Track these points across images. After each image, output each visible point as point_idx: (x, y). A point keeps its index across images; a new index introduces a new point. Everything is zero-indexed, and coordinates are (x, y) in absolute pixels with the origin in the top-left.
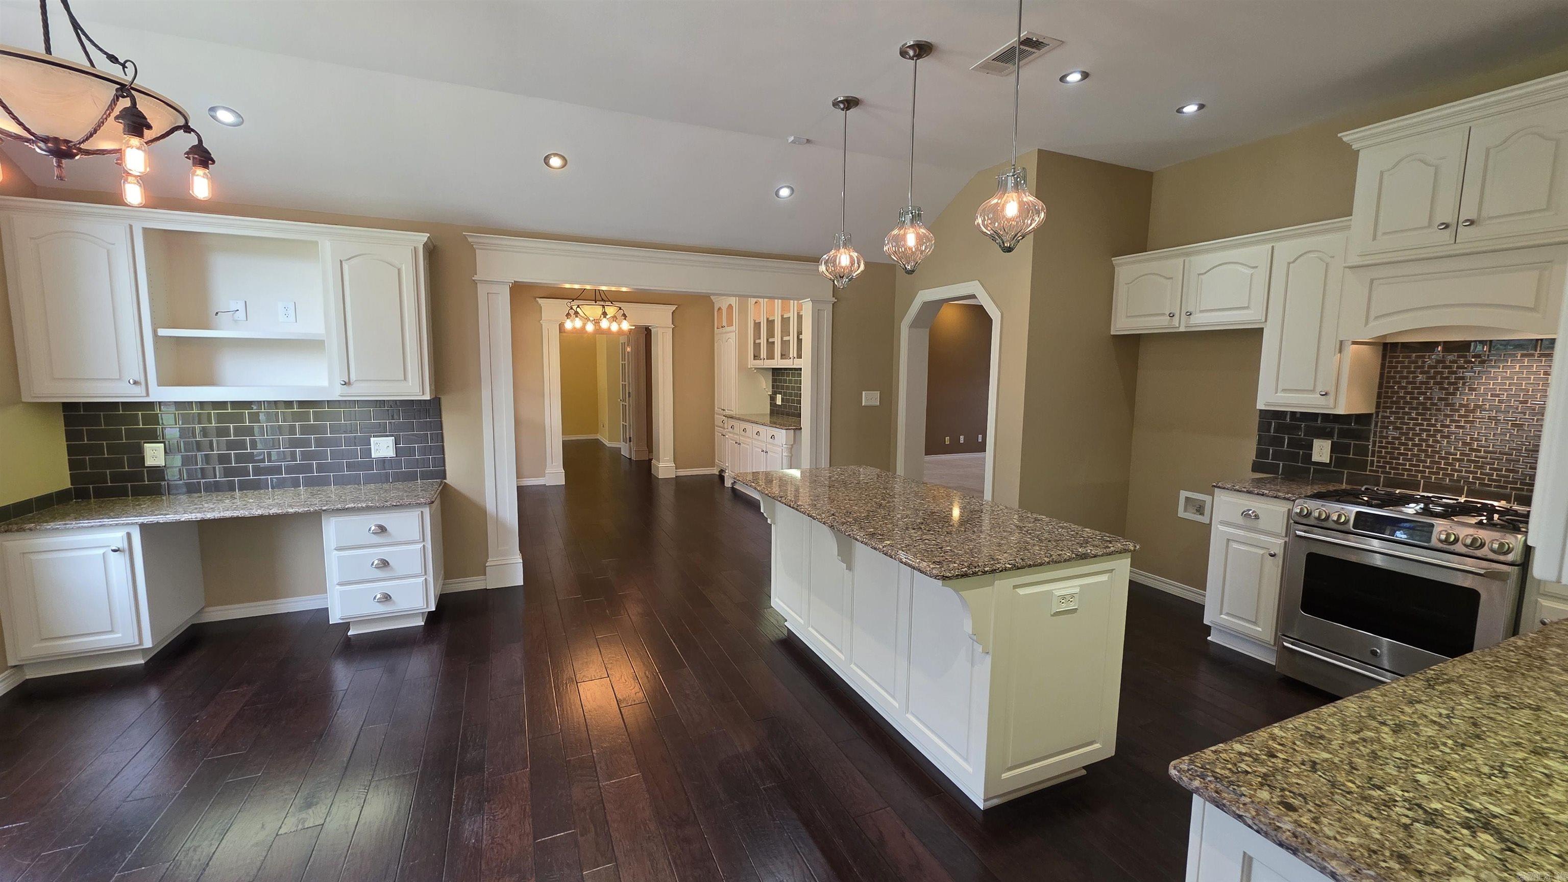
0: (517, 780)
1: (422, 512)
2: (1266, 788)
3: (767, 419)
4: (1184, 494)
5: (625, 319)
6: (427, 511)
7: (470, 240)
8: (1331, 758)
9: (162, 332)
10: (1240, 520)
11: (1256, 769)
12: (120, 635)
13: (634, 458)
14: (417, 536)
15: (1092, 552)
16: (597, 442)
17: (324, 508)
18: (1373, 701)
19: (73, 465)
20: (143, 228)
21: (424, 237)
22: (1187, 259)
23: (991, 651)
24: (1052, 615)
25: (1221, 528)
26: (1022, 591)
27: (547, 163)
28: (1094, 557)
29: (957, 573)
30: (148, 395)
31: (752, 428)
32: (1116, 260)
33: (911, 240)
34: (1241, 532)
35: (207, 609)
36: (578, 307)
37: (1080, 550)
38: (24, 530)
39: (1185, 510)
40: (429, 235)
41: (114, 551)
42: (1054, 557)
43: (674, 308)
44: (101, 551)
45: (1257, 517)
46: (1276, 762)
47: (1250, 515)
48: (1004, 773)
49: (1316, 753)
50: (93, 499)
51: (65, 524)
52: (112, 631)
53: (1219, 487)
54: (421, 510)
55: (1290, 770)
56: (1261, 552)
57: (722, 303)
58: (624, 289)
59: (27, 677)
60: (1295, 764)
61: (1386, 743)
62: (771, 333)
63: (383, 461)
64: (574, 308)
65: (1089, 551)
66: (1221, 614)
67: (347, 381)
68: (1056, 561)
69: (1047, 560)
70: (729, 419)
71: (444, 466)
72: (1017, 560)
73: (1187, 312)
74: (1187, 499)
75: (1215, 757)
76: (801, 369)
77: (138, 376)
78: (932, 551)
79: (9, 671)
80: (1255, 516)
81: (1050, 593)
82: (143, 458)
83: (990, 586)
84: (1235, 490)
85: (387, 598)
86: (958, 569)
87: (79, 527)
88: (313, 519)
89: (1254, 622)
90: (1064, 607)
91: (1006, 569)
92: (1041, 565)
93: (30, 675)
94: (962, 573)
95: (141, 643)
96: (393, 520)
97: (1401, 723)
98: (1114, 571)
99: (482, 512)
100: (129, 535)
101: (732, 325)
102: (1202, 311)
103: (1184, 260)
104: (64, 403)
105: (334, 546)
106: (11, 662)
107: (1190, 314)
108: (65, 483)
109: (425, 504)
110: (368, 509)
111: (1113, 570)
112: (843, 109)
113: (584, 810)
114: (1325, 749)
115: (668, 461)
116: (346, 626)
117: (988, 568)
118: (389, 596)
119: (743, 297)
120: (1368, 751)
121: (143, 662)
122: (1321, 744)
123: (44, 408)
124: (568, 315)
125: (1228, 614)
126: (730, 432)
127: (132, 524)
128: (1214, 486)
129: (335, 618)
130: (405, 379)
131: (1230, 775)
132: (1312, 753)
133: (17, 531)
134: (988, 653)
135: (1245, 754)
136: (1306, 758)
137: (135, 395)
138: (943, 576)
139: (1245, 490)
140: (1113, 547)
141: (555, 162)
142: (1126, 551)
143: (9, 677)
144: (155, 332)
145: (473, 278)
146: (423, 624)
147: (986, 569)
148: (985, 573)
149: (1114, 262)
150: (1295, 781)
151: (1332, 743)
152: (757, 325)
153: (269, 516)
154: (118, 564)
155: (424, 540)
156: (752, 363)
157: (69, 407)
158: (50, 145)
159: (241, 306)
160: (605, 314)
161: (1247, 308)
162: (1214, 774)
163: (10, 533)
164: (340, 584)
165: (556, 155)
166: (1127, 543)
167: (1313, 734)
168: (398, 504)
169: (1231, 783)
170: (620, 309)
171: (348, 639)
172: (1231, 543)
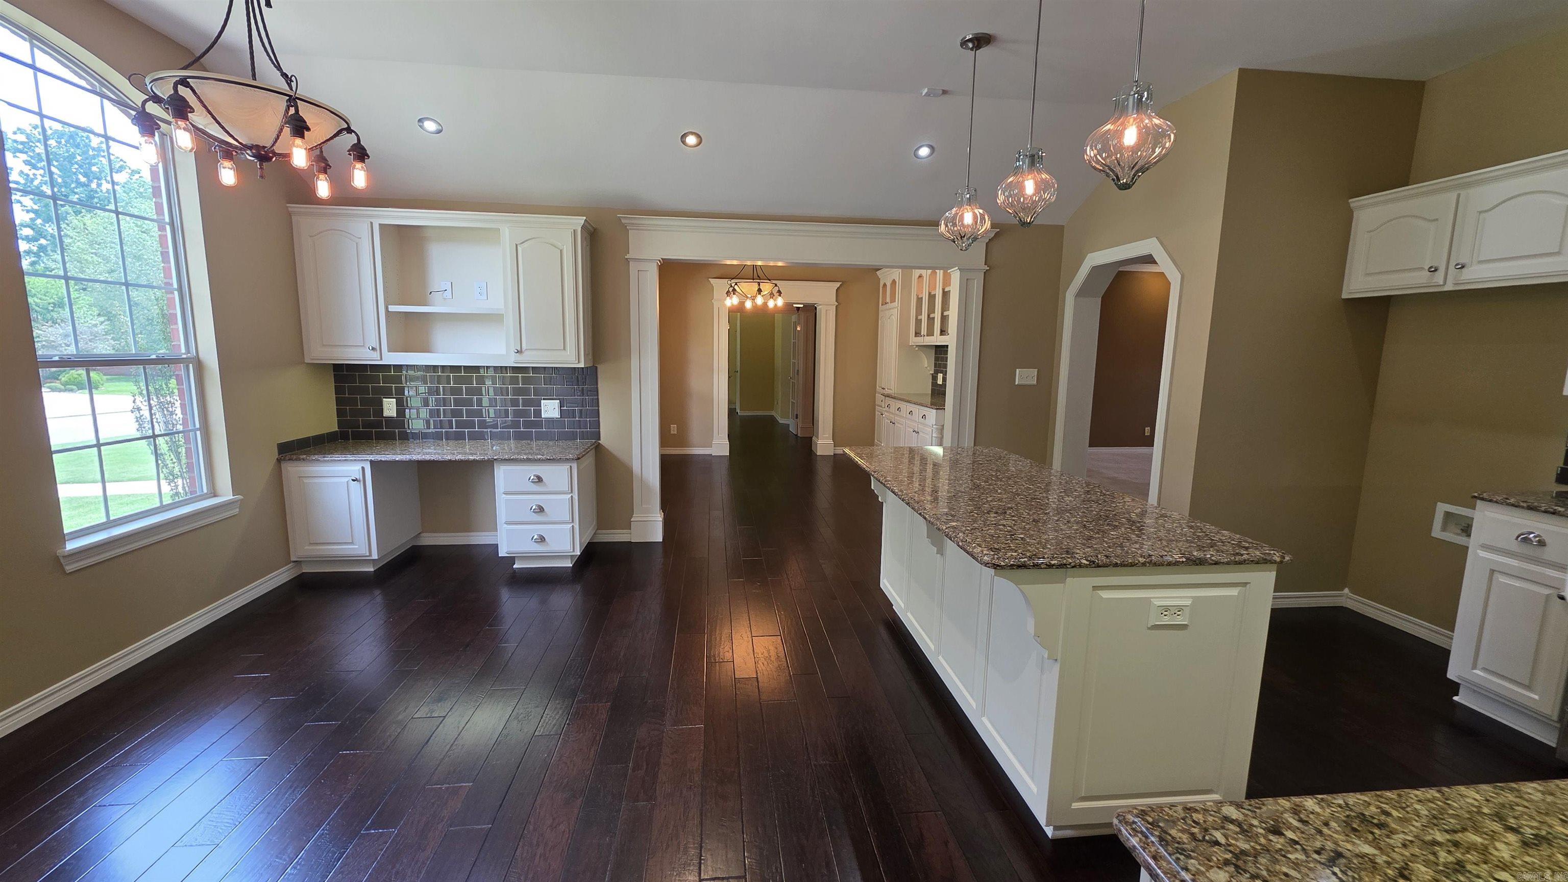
0: (597, 711)
1: (571, 466)
2: (1231, 869)
3: (928, 400)
4: (1442, 508)
5: (780, 296)
6: (575, 466)
7: (623, 221)
8: (1374, 855)
9: (392, 308)
10: (1515, 546)
11: (1233, 842)
12: (357, 547)
13: (799, 435)
14: (566, 488)
15: (1213, 558)
16: (772, 419)
17: (495, 458)
18: (1521, 797)
19: (340, 413)
20: (380, 224)
21: (581, 220)
22: (1463, 193)
23: (1059, 658)
24: (1149, 628)
25: (1482, 554)
26: (1106, 595)
27: (684, 142)
28: (1215, 564)
29: (1012, 563)
30: (381, 359)
31: (906, 407)
32: (1354, 202)
33: (1029, 187)
34: (1514, 562)
35: (422, 535)
36: (736, 284)
37: (1195, 554)
38: (300, 460)
39: (1444, 528)
40: (585, 218)
41: (353, 480)
42: (1153, 558)
43: (838, 284)
44: (346, 479)
45: (1542, 543)
46: (1275, 840)
47: (1530, 539)
48: (1075, 802)
49: (1354, 844)
50: (351, 441)
51: (324, 457)
52: (352, 543)
53: (1483, 499)
54: (570, 464)
55: (1289, 856)
56: (1547, 591)
57: (888, 276)
58: (780, 264)
59: (304, 571)
60: (1304, 849)
61: (1495, 856)
62: (931, 309)
63: (550, 421)
64: (733, 285)
65: (1209, 556)
66: (1474, 667)
67: (519, 349)
68: (1155, 563)
69: (1142, 560)
70: (887, 398)
71: (599, 429)
72: (1099, 556)
73: (1457, 265)
74: (1448, 515)
75: (1183, 815)
76: (947, 346)
77: (375, 344)
78: (999, 537)
79: (292, 564)
80: (1539, 541)
81: (1148, 600)
82: (382, 410)
83: (1061, 583)
84: (1508, 504)
85: (542, 539)
86: (1016, 559)
87: (332, 460)
88: (487, 466)
89: (1528, 686)
90: (1166, 621)
91: (1080, 566)
92: (1133, 566)
93: (307, 569)
94: (1019, 563)
95: (370, 555)
96: (548, 471)
97: (1550, 836)
98: (1248, 586)
99: (629, 471)
100: (363, 469)
101: (895, 301)
102: (1480, 262)
103: (1459, 195)
104: (334, 365)
105: (502, 491)
106: (293, 559)
107: (1463, 267)
108: (335, 428)
109: (573, 459)
110: (528, 460)
111: (1246, 583)
112: (972, 49)
113: (644, 748)
114: (1375, 843)
115: (827, 438)
116: (511, 560)
117: (1056, 562)
118: (544, 538)
119: (907, 268)
120: (1451, 859)
121: (372, 570)
122: (1372, 833)
123: (320, 368)
124: (728, 293)
125: (1485, 669)
126: (887, 412)
127: (365, 460)
128: (1475, 497)
129: (502, 553)
130: (564, 349)
131: (1186, 841)
132: (1348, 842)
133: (296, 460)
134: (1056, 660)
135: (1232, 821)
136: (1329, 845)
137: (371, 358)
138: (995, 564)
139: (1525, 505)
140: (1248, 554)
141: (691, 140)
142: (1264, 561)
143: (292, 568)
144: (387, 308)
145: (626, 257)
146: (571, 566)
147: (1053, 562)
148: (1050, 566)
149: (1352, 205)
150: (1285, 869)
151: (1394, 837)
152: (919, 300)
153: (455, 461)
154: (356, 488)
155: (572, 492)
156: (914, 341)
157: (337, 368)
158: (254, 151)
159: (449, 288)
160: (760, 291)
161: (1558, 253)
162: (1163, 835)
163: (292, 461)
164: (507, 523)
165: (692, 133)
166: (1272, 552)
167: (1370, 819)
168: (551, 458)
169: (1181, 851)
170: (776, 285)
171: (514, 571)
172: (1496, 575)
